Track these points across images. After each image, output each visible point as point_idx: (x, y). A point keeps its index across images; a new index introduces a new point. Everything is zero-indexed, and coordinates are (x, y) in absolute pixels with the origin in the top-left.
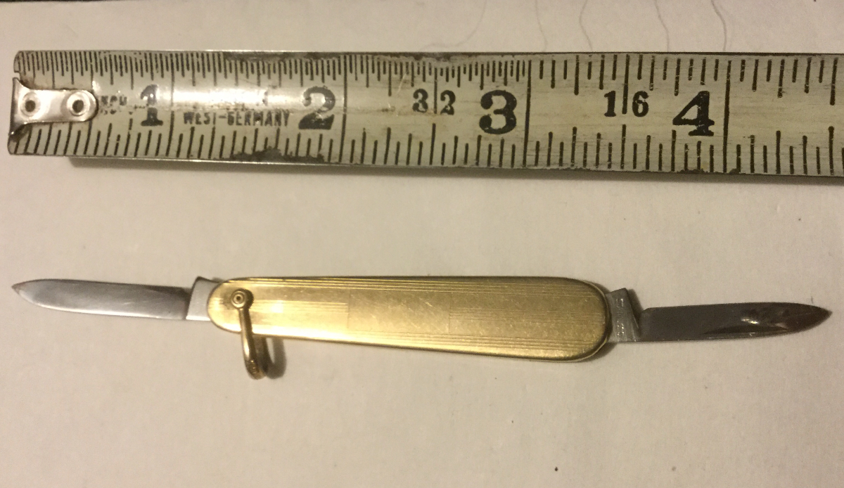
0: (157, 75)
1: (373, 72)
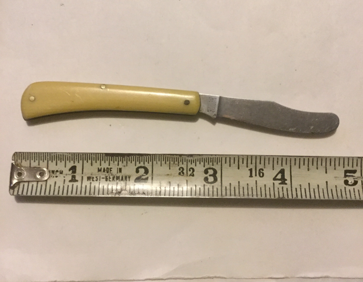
0: (76, 162)
1: (163, 161)
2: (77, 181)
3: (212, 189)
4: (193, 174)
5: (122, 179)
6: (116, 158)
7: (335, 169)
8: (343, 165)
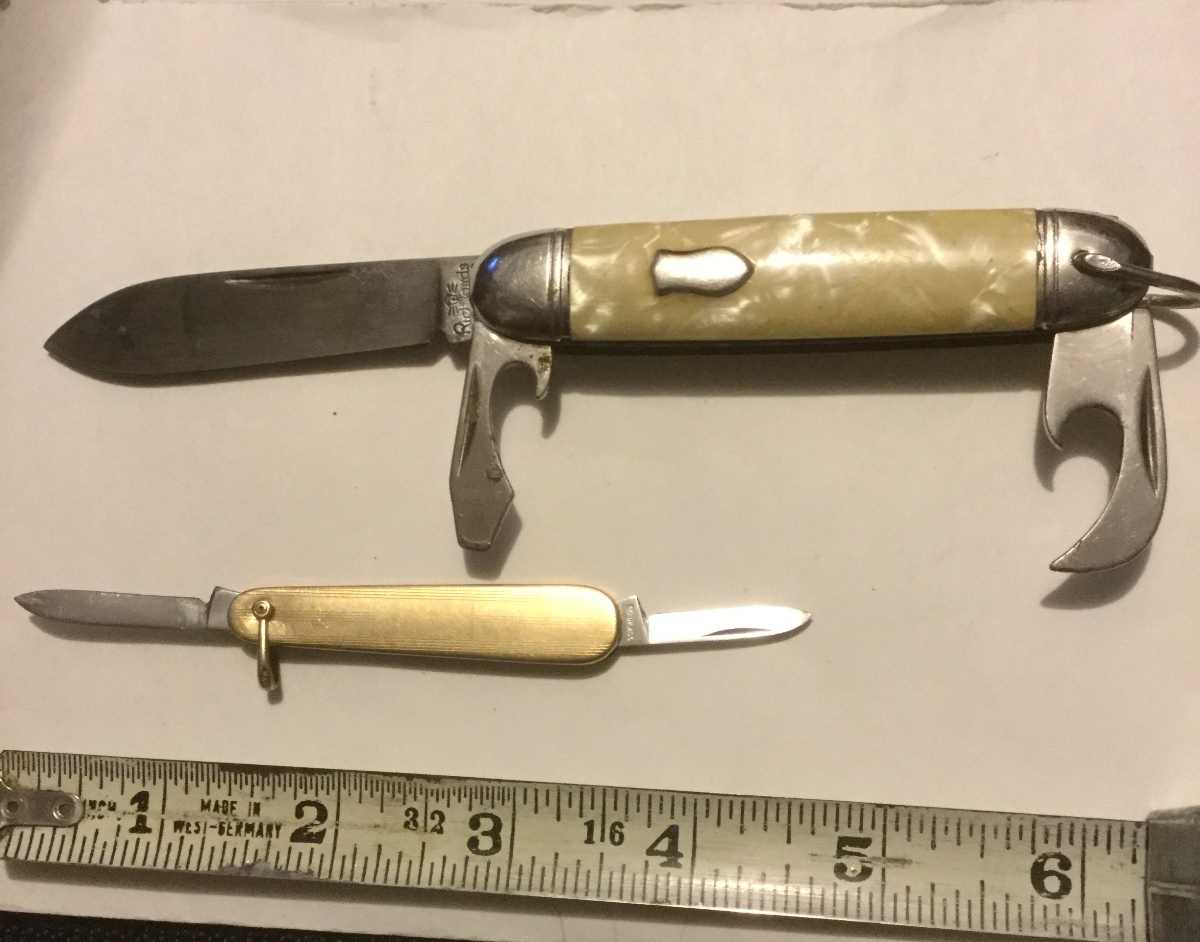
0: (149, 783)
1: (366, 789)
2: (149, 831)
3: (485, 870)
4: (442, 828)
5: (260, 833)
6: (246, 778)
7: (813, 833)
8: (834, 825)
